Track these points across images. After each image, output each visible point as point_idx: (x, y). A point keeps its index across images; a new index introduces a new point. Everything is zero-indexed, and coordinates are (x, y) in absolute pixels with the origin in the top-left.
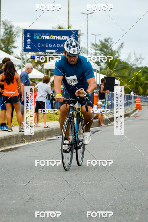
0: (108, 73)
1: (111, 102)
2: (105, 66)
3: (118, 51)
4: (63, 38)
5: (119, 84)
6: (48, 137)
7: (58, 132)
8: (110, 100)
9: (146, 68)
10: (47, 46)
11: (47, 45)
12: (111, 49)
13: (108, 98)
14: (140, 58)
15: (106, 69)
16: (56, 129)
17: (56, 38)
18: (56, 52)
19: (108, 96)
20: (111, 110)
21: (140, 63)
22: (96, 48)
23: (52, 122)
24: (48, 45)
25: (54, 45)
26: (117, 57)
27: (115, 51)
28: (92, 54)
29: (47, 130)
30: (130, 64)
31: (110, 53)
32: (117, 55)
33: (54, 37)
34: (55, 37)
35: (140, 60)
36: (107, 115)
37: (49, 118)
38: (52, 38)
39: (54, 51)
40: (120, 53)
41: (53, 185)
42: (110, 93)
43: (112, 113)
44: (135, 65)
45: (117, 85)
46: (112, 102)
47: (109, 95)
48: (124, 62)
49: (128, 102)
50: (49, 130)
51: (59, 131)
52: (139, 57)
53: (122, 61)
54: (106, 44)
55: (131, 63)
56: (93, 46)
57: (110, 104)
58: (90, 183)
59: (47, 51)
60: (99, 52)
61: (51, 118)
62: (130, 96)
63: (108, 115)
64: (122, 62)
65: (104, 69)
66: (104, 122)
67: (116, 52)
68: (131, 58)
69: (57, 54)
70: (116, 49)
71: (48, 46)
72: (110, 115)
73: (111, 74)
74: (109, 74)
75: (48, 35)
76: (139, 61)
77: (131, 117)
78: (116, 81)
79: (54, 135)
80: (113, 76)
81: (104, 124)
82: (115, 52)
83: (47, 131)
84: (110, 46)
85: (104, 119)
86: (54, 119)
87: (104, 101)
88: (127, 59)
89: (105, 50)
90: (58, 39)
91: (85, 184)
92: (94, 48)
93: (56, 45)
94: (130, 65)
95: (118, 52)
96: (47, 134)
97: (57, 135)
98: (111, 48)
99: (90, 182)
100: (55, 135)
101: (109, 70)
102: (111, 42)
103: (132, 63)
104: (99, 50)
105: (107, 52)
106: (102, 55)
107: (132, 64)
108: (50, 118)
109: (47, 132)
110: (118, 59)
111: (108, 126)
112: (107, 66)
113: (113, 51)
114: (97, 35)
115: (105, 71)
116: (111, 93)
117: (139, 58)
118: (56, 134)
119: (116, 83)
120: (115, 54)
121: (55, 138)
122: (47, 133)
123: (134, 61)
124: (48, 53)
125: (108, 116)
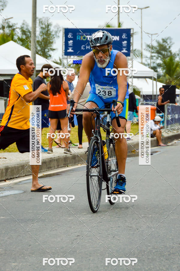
0: (167, 80)
1: (171, 117)
2: (163, 72)
3: (179, 53)
4: (113, 38)
8: (170, 114)
12: (170, 52)
13: (168, 111)
15: (164, 76)
19: (168, 109)
20: (172, 127)
22: (152, 50)
27: (175, 54)
28: (148, 58)
31: (170, 56)
36: (166, 133)
42: (170, 105)
43: (173, 130)
45: (178, 95)
46: (173, 116)
47: (168, 107)
54: (164, 45)
56: (148, 48)
57: (170, 118)
60: (156, 55)
63: (168, 132)
65: (162, 76)
66: (163, 141)
67: (177, 55)
70: (176, 52)
72: (171, 132)
73: (171, 82)
74: (169, 82)
78: (177, 90)
80: (173, 84)
81: (163, 143)
84: (169, 47)
85: (163, 137)
87: (163, 116)
89: (163, 52)
92: (150, 51)
98: (170, 50)
101: (168, 77)
102: (171, 42)
104: (155, 53)
105: (166, 54)
106: (160, 58)
111: (168, 145)
112: (165, 72)
113: (173, 54)
114: (153, 34)
115: (164, 78)
116: (172, 105)
119: (177, 93)
120: (176, 58)
125: (168, 134)
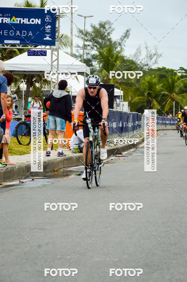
2: (99, 66)
3: (120, 42)
4: (33, 21)
5: (121, 96)
6: (6, 181)
7: (22, 173)
9: (165, 70)
10: (6, 34)
11: (6, 32)
12: (110, 40)
14: (155, 55)
15: (101, 71)
16: (19, 169)
17: (20, 21)
18: (21, 44)
21: (156, 62)
22: (85, 37)
23: (13, 156)
24: (8, 32)
25: (18, 33)
26: (119, 52)
27: (115, 42)
28: (79, 47)
29: (5, 170)
30: (139, 62)
31: (108, 45)
32: (119, 49)
33: (17, 20)
34: (19, 19)
35: (155, 56)
37: (9, 149)
38: (14, 21)
39: (18, 42)
40: (123, 46)
41: (9, 260)
43: (109, 143)
44: (147, 65)
45: (118, 97)
48: (130, 60)
49: (135, 124)
50: (6, 170)
51: (23, 171)
52: (153, 52)
53: (127, 58)
54: (101, 31)
55: (141, 62)
56: (81, 34)
58: (69, 257)
59: (6, 42)
60: (90, 43)
61: (11, 150)
62: (138, 116)
64: (127, 60)
65: (98, 71)
67: (118, 44)
68: (141, 54)
69: (22, 47)
70: (117, 40)
71: (8, 34)
73: (109, 79)
74: (106, 80)
75: (8, 17)
76: (154, 59)
77: (139, 149)
78: (116, 90)
79: (14, 179)
80: (111, 83)
82: (116, 44)
83: (3, 171)
84: (108, 34)
86: (16, 152)
88: (135, 56)
89: (100, 41)
90: (23, 22)
91: (60, 258)
92: (83, 38)
93: (21, 33)
94: (138, 65)
95: (120, 44)
96: (4, 177)
97: (20, 179)
98: (109, 37)
99: (68, 255)
100: (16, 177)
101: (105, 73)
102: (110, 28)
103: (143, 62)
104: (90, 41)
105: (103, 43)
106: (95, 48)
107: (143, 64)
108: (9, 151)
109: (5, 172)
110: (120, 56)
112: (102, 66)
113: (113, 42)
114: (87, 17)
115: (99, 74)
117: (153, 55)
118: (19, 177)
119: (115, 94)
120: (116, 48)
121: (17, 182)
122: (4, 175)
123: (146, 59)
124: (7, 45)
